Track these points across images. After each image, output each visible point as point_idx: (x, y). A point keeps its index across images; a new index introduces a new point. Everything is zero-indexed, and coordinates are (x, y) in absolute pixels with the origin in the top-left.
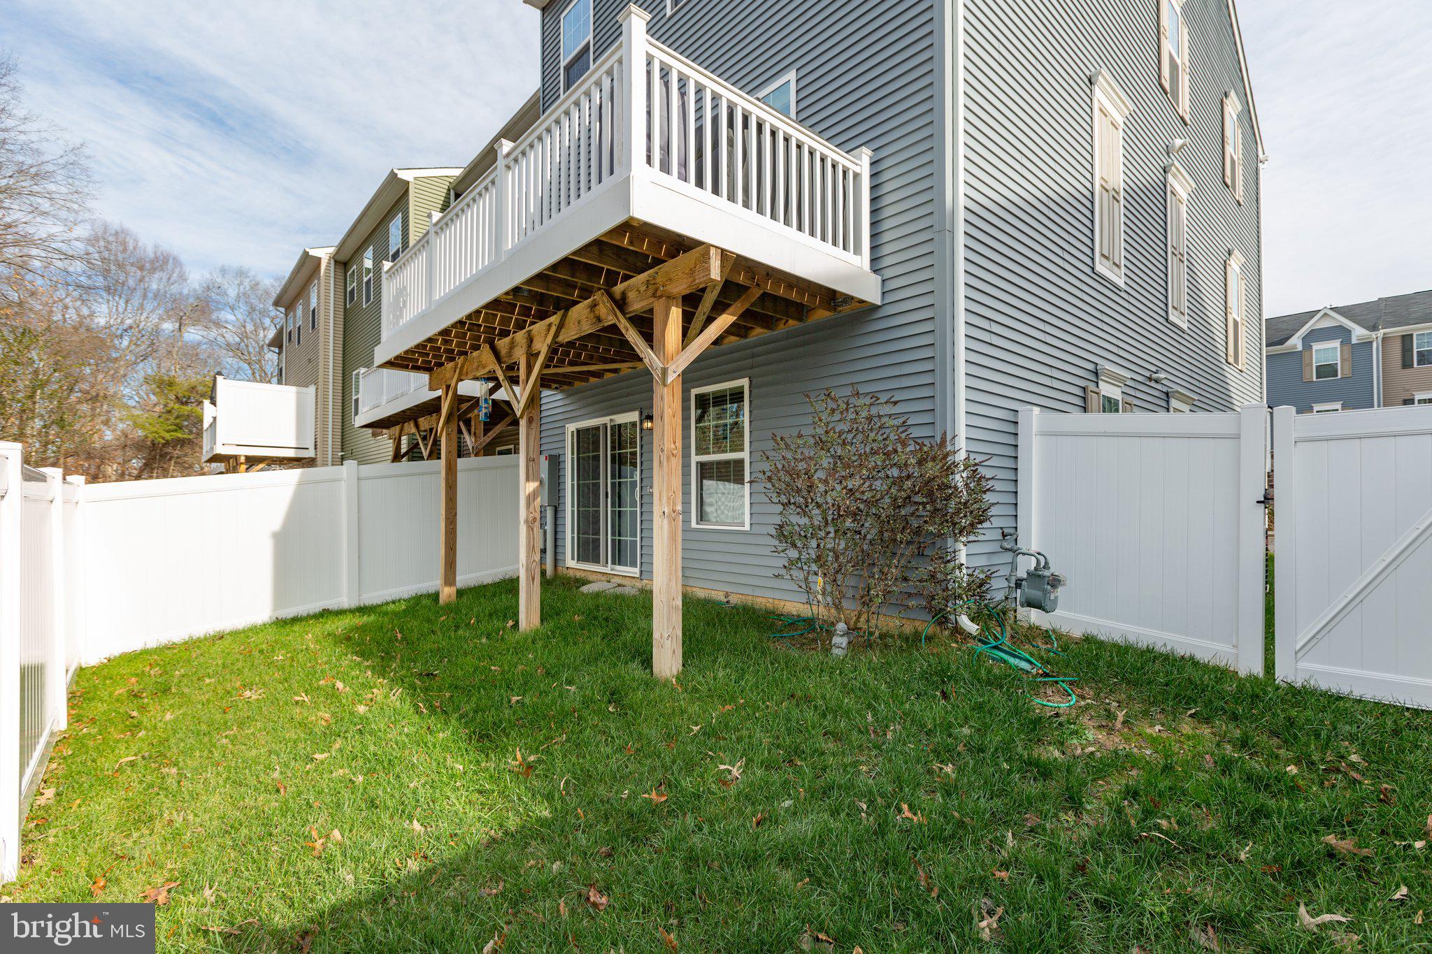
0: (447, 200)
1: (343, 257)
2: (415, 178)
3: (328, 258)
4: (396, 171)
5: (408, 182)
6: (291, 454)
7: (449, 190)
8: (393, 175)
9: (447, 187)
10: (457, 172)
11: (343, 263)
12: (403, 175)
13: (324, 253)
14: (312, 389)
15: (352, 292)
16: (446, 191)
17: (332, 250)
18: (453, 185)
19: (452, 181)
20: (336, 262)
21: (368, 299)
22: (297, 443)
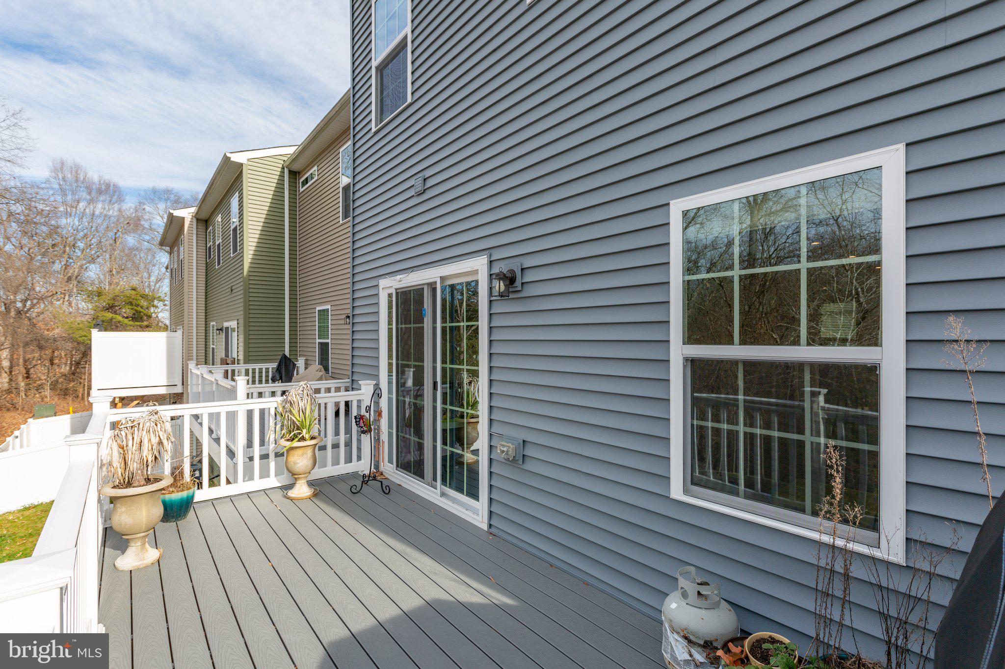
0: (281, 178)
1: (204, 216)
2: (249, 160)
3: (191, 217)
4: (228, 155)
5: (242, 165)
6: (163, 391)
7: (283, 168)
8: (226, 160)
9: (281, 166)
10: (291, 150)
11: (204, 222)
12: (235, 158)
13: (187, 214)
14: (179, 333)
15: (210, 248)
16: (280, 170)
17: (193, 210)
18: (287, 163)
19: (286, 159)
20: (198, 220)
21: (219, 264)
22: (168, 382)
